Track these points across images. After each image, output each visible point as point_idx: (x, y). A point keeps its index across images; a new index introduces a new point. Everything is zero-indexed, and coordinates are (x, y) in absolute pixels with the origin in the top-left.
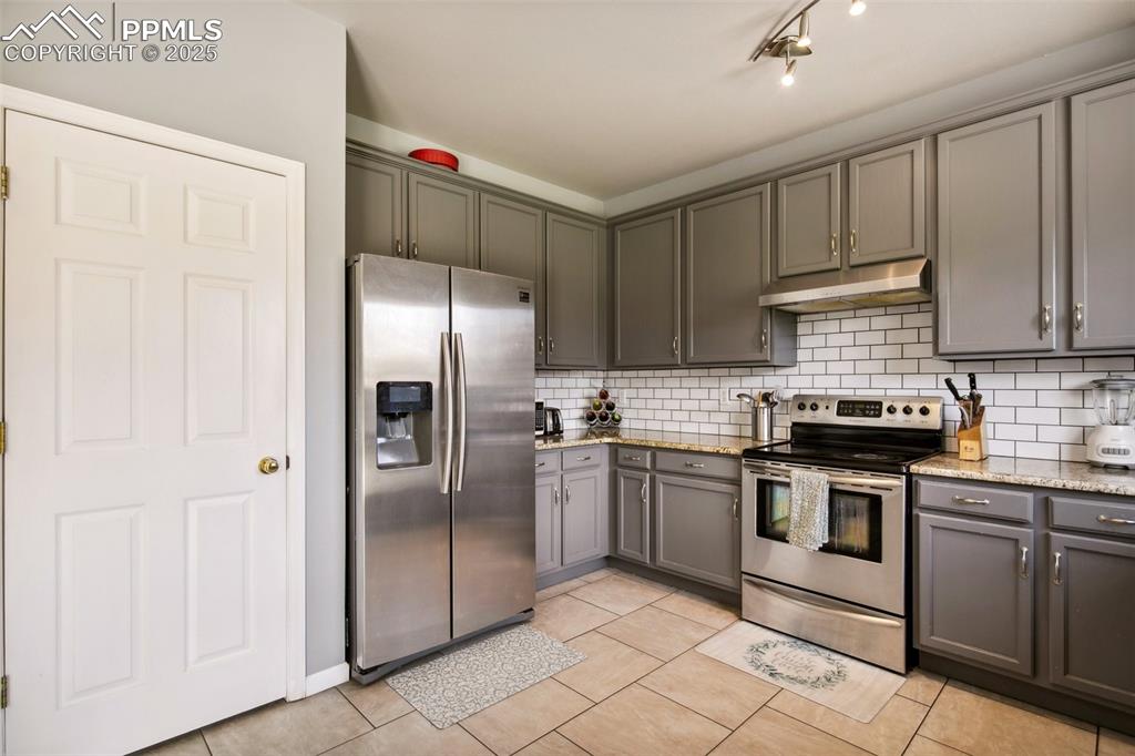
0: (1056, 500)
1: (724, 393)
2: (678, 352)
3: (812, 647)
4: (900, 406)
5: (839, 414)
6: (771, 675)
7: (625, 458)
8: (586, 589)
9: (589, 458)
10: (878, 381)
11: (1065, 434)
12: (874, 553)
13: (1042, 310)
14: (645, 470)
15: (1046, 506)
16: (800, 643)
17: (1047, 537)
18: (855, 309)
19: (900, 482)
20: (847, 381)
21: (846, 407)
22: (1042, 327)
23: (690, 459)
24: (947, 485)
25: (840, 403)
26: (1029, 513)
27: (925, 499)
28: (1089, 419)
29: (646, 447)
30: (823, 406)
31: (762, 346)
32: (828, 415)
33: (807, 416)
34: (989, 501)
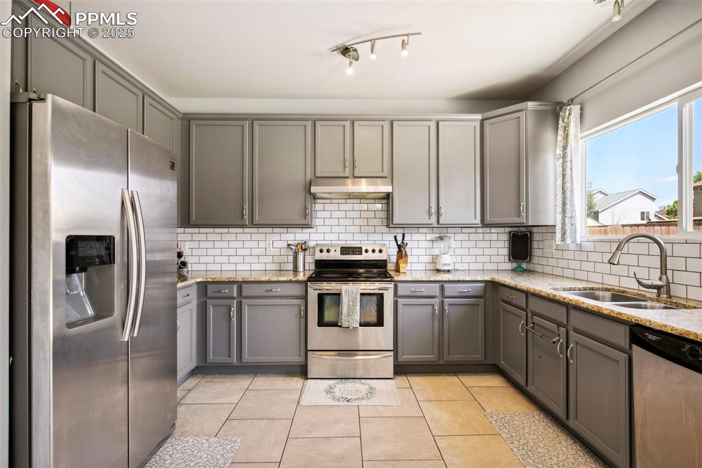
0: (446, 285)
1: (269, 244)
2: (246, 217)
3: (351, 380)
4: (370, 250)
5: (341, 254)
6: (348, 401)
7: (214, 292)
8: (189, 395)
9: (188, 295)
10: (357, 237)
12: (380, 322)
13: (430, 208)
14: (233, 298)
15: (442, 288)
16: (343, 380)
17: (443, 301)
18: (346, 199)
19: (391, 286)
20: (343, 237)
21: (345, 250)
22: (430, 215)
23: (269, 287)
24: (408, 284)
25: (342, 248)
26: (437, 292)
27: (400, 293)
28: (436, 252)
29: (233, 282)
30: (332, 250)
31: (305, 215)
32: (335, 255)
33: (325, 256)
34: (424, 289)
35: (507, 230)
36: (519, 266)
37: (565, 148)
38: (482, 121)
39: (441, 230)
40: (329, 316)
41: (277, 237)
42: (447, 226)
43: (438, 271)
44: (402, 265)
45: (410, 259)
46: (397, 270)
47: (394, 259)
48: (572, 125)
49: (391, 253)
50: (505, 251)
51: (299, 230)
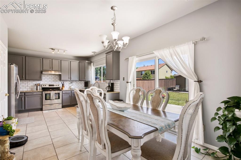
0: (72, 91)
1: (29, 84)
2: (24, 78)
4: (56, 85)
10: (52, 83)
11: (69, 87)
12: (59, 98)
14: (23, 96)
19: (61, 92)
20: (49, 82)
21: (50, 85)
22: (69, 78)
24: (65, 91)
26: (70, 92)
27: (63, 93)
28: (70, 85)
29: (23, 92)
30: (47, 85)
31: (40, 78)
32: (48, 86)
33: (45, 87)
34: (68, 92)
35: (84, 81)
36: (86, 88)
37: (91, 69)
38: (79, 62)
39: (72, 81)
40: (48, 98)
41: (31, 83)
42: (73, 81)
43: (71, 89)
44: (63, 88)
45: (65, 87)
46: (62, 89)
47: (61, 87)
48: (92, 66)
49: (61, 86)
50: (84, 85)
51: (37, 81)
